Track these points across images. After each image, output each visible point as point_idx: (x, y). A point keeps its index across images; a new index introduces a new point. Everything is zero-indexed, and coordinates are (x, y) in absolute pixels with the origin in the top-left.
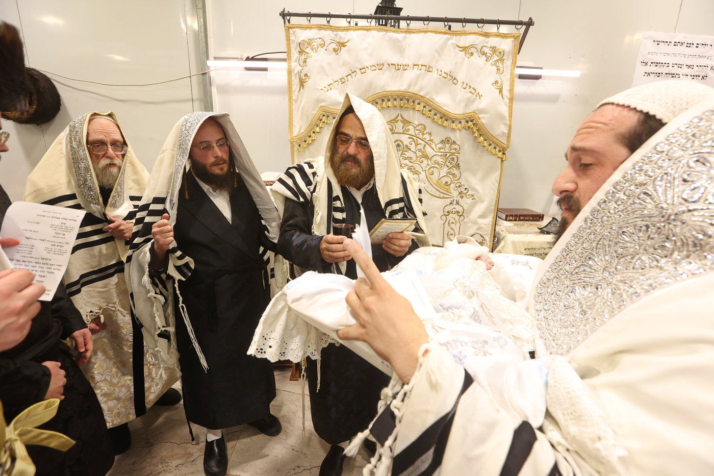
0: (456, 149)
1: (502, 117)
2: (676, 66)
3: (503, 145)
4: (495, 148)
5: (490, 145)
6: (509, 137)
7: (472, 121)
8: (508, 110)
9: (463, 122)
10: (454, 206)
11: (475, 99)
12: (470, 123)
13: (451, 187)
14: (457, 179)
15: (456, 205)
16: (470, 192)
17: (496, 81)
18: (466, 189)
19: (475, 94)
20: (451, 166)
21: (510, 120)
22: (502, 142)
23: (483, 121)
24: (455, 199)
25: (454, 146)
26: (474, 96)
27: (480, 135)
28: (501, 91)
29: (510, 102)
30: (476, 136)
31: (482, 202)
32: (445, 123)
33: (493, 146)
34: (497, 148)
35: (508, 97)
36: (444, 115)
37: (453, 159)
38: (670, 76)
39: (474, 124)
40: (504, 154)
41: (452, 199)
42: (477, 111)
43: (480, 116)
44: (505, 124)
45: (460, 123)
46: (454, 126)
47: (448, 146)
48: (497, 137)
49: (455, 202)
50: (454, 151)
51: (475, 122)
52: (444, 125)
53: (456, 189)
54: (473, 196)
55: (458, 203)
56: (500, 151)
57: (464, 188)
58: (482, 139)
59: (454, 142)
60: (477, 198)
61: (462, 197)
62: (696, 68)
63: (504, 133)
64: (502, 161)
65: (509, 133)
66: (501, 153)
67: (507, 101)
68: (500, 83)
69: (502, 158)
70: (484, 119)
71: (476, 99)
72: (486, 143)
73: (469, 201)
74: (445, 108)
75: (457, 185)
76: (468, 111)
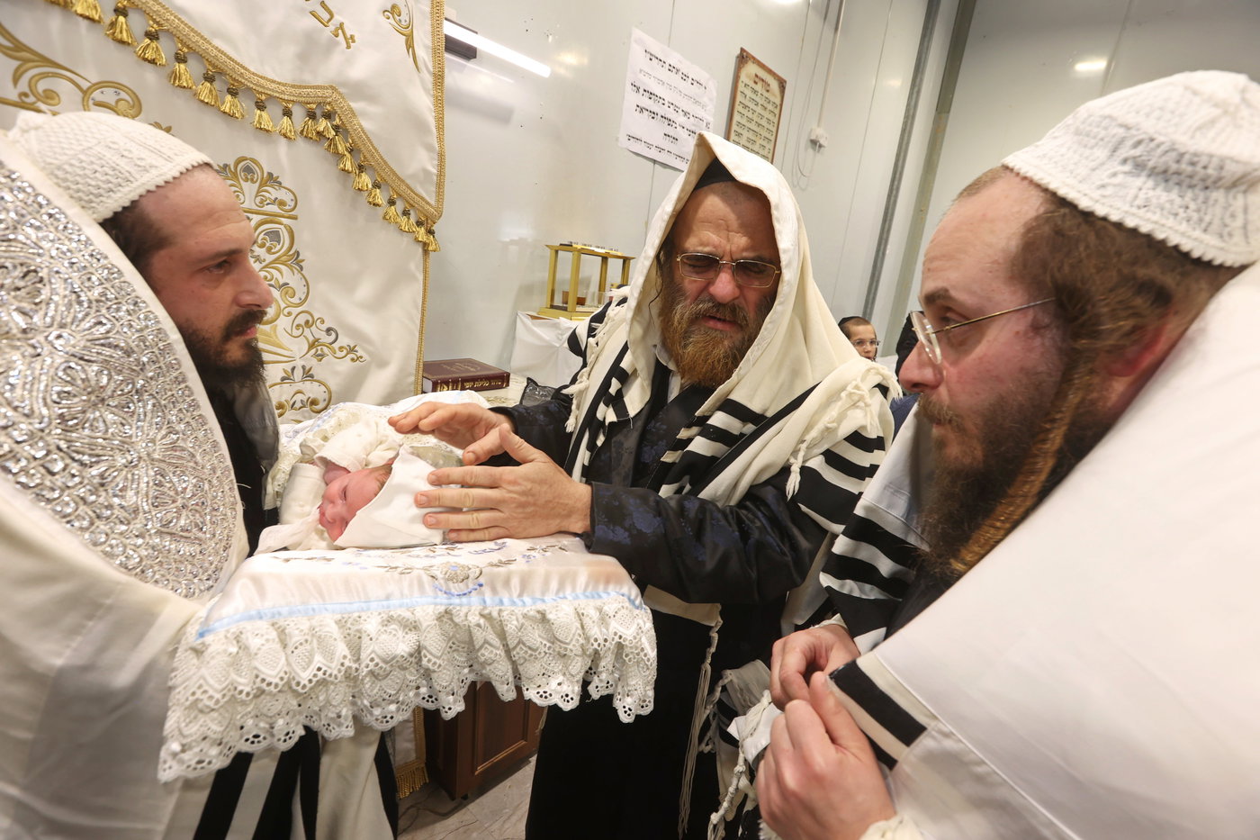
0: (282, 203)
1: (419, 125)
2: (671, 106)
3: (427, 207)
4: (406, 213)
5: (392, 203)
6: (440, 186)
7: (328, 116)
8: (432, 107)
9: (298, 113)
10: (300, 386)
11: (330, 47)
12: (323, 124)
13: (280, 330)
14: (295, 300)
15: (303, 380)
16: (344, 341)
17: (394, 7)
18: (329, 330)
19: (332, 27)
20: (270, 258)
21: (440, 139)
22: (423, 199)
23: (366, 124)
24: (299, 363)
25: (273, 193)
26: (328, 32)
27: (361, 168)
28: (410, 45)
29: (435, 84)
30: (348, 166)
31: (383, 364)
32: (228, 103)
33: (400, 206)
34: (412, 212)
35: (430, 65)
36: (221, 73)
37: (275, 236)
38: (666, 122)
39: (336, 128)
40: (430, 232)
41: (288, 367)
42: (345, 84)
43: (353, 105)
44: (429, 148)
45: (287, 113)
46: (266, 118)
47: (249, 188)
48: (408, 181)
49: (298, 374)
50: (274, 209)
51: (337, 122)
52: (226, 107)
53: (296, 333)
54: (352, 350)
55: (308, 375)
56: (419, 224)
57: (324, 327)
58: (366, 180)
59: (272, 180)
60: (366, 357)
61: (320, 357)
62: (692, 118)
63: (427, 172)
64: (426, 252)
65: (441, 174)
66: (422, 230)
67: (429, 79)
68: (404, 17)
69: (425, 245)
70: (369, 119)
71: (337, 44)
72: (381, 197)
73: (345, 366)
74: (217, 42)
75: (301, 320)
76: (308, 78)
